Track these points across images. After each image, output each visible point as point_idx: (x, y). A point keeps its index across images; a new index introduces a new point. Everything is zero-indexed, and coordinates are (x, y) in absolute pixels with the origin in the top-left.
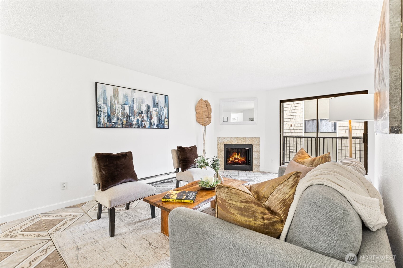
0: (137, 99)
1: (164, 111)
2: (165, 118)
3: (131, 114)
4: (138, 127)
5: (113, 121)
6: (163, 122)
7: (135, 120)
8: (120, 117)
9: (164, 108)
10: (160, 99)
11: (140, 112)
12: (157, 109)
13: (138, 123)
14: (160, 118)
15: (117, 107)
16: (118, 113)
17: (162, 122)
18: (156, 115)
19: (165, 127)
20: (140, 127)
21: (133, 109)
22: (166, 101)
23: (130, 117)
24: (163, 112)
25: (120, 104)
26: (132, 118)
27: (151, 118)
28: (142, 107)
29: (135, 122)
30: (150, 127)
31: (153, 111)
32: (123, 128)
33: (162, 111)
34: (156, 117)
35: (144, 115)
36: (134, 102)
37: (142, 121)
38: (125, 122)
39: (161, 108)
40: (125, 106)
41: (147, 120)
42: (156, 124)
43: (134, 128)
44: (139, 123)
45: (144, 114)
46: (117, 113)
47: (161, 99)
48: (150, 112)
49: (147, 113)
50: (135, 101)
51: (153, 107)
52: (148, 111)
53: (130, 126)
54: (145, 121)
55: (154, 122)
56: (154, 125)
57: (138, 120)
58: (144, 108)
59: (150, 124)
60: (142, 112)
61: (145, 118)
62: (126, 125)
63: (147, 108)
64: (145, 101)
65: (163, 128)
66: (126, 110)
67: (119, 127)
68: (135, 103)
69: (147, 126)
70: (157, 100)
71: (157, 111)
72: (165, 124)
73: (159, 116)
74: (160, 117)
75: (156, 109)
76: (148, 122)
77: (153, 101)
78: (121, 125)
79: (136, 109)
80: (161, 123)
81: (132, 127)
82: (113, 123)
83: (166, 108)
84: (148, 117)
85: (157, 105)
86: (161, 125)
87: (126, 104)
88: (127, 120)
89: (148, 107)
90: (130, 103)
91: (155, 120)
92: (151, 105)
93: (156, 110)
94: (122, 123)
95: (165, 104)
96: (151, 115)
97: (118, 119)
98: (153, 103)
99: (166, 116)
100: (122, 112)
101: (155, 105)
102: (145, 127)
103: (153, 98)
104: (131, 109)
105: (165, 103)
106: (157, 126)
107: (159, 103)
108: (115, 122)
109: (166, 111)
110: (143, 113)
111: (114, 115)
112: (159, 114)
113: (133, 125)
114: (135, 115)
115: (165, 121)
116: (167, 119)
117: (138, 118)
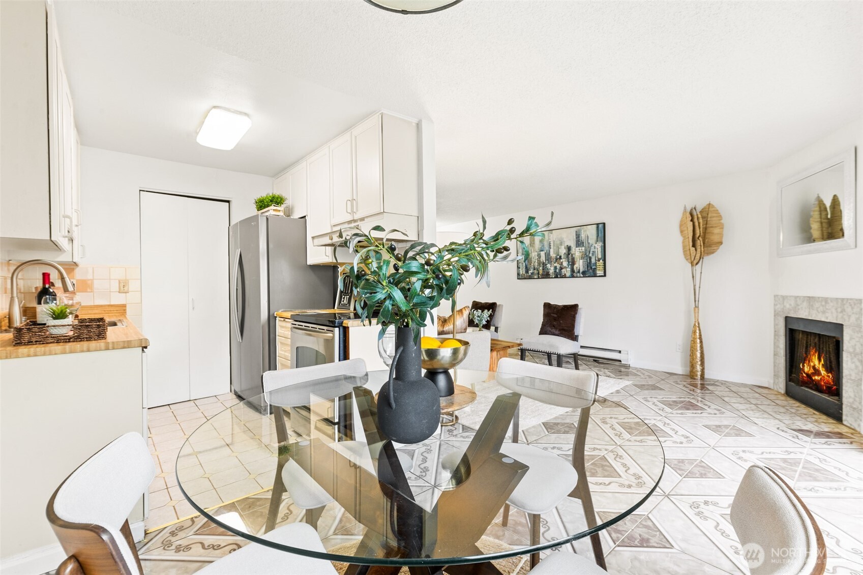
0: (554, 241)
1: (596, 250)
2: (597, 259)
3: (547, 261)
4: (556, 277)
5: (530, 272)
6: (594, 266)
7: (552, 268)
8: (536, 267)
9: (596, 245)
10: (588, 233)
11: (558, 257)
12: (583, 248)
13: (555, 271)
14: (589, 261)
15: (533, 256)
16: (535, 262)
17: (591, 268)
18: (582, 258)
19: (598, 275)
20: (559, 276)
21: (550, 255)
22: (600, 232)
23: (546, 265)
24: (593, 252)
25: (536, 252)
26: (548, 266)
27: (573, 263)
28: (560, 250)
29: (552, 271)
30: (572, 276)
31: (577, 252)
32: (539, 278)
33: (592, 250)
34: (581, 261)
35: (564, 260)
36: (550, 246)
37: (561, 268)
38: (541, 272)
39: (590, 245)
40: (541, 252)
41: (567, 266)
42: (581, 271)
43: (552, 278)
44: (557, 271)
45: (564, 258)
46: (533, 262)
47: (590, 233)
48: (572, 255)
49: (568, 257)
50: (552, 245)
51: (577, 247)
52: (569, 254)
53: (546, 275)
54: (565, 268)
55: (578, 268)
56: (579, 272)
57: (556, 268)
58: (563, 251)
59: (573, 271)
60: (560, 257)
61: (565, 264)
62: (542, 275)
63: (567, 250)
64: (564, 241)
65: (595, 276)
66: (542, 258)
67: (535, 277)
68: (552, 247)
69: (568, 274)
70: (583, 236)
71: (583, 252)
72: (598, 269)
73: (586, 258)
74: (588, 259)
75: (580, 248)
76: (569, 269)
77: (576, 238)
78: (537, 275)
79: (553, 255)
80: (589, 268)
81: (548, 277)
82: (530, 274)
83: (600, 244)
84: (569, 262)
85: (583, 243)
86: (590, 271)
87: (542, 251)
88: (543, 269)
89: (569, 248)
90: (546, 248)
91: (580, 265)
92: (572, 244)
93: (581, 250)
94: (539, 272)
95: (597, 238)
96: (573, 259)
97: (534, 269)
98: (576, 241)
99: (600, 256)
100: (538, 261)
101: (579, 243)
102: (565, 277)
103: (576, 235)
104: (548, 255)
105: (598, 236)
106: (584, 273)
107: (587, 239)
108: (532, 272)
109: (600, 250)
110: (562, 257)
111: (531, 264)
112: (587, 256)
113: (549, 275)
114: (552, 262)
115: (598, 264)
116: (601, 261)
117: (556, 265)
